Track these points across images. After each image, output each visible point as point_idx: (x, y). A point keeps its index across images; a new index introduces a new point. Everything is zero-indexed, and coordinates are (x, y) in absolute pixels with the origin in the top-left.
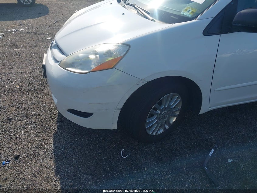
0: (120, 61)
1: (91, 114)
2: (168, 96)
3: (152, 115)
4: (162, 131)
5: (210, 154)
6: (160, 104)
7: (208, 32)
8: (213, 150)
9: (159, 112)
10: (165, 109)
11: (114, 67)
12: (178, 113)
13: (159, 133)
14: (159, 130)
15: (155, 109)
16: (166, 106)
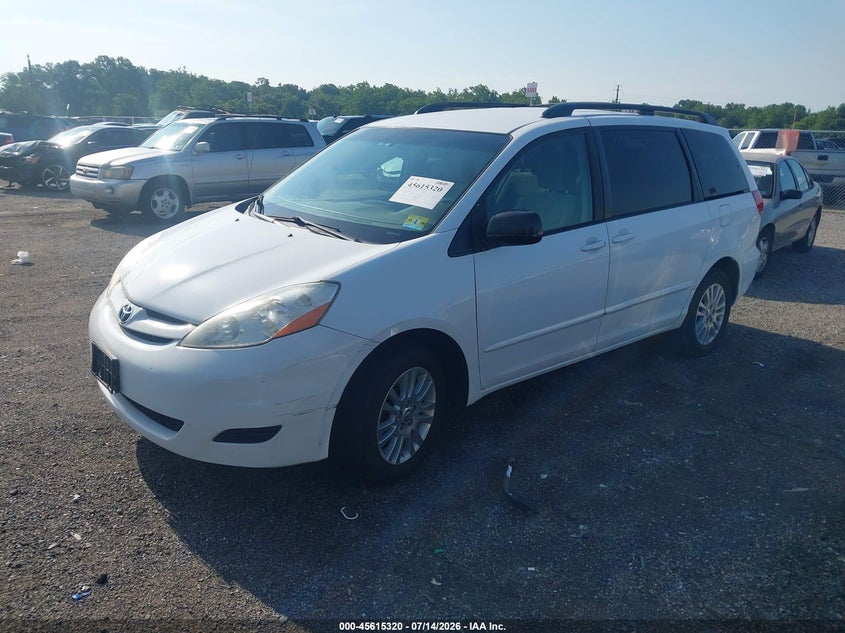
0: (327, 310)
1: (277, 429)
2: (410, 373)
3: (386, 416)
4: (408, 456)
5: (509, 473)
6: (398, 390)
7: (455, 250)
8: (510, 468)
9: (399, 408)
10: (408, 402)
11: (317, 324)
12: (432, 413)
13: (403, 460)
14: (401, 455)
15: (391, 402)
16: (409, 396)
